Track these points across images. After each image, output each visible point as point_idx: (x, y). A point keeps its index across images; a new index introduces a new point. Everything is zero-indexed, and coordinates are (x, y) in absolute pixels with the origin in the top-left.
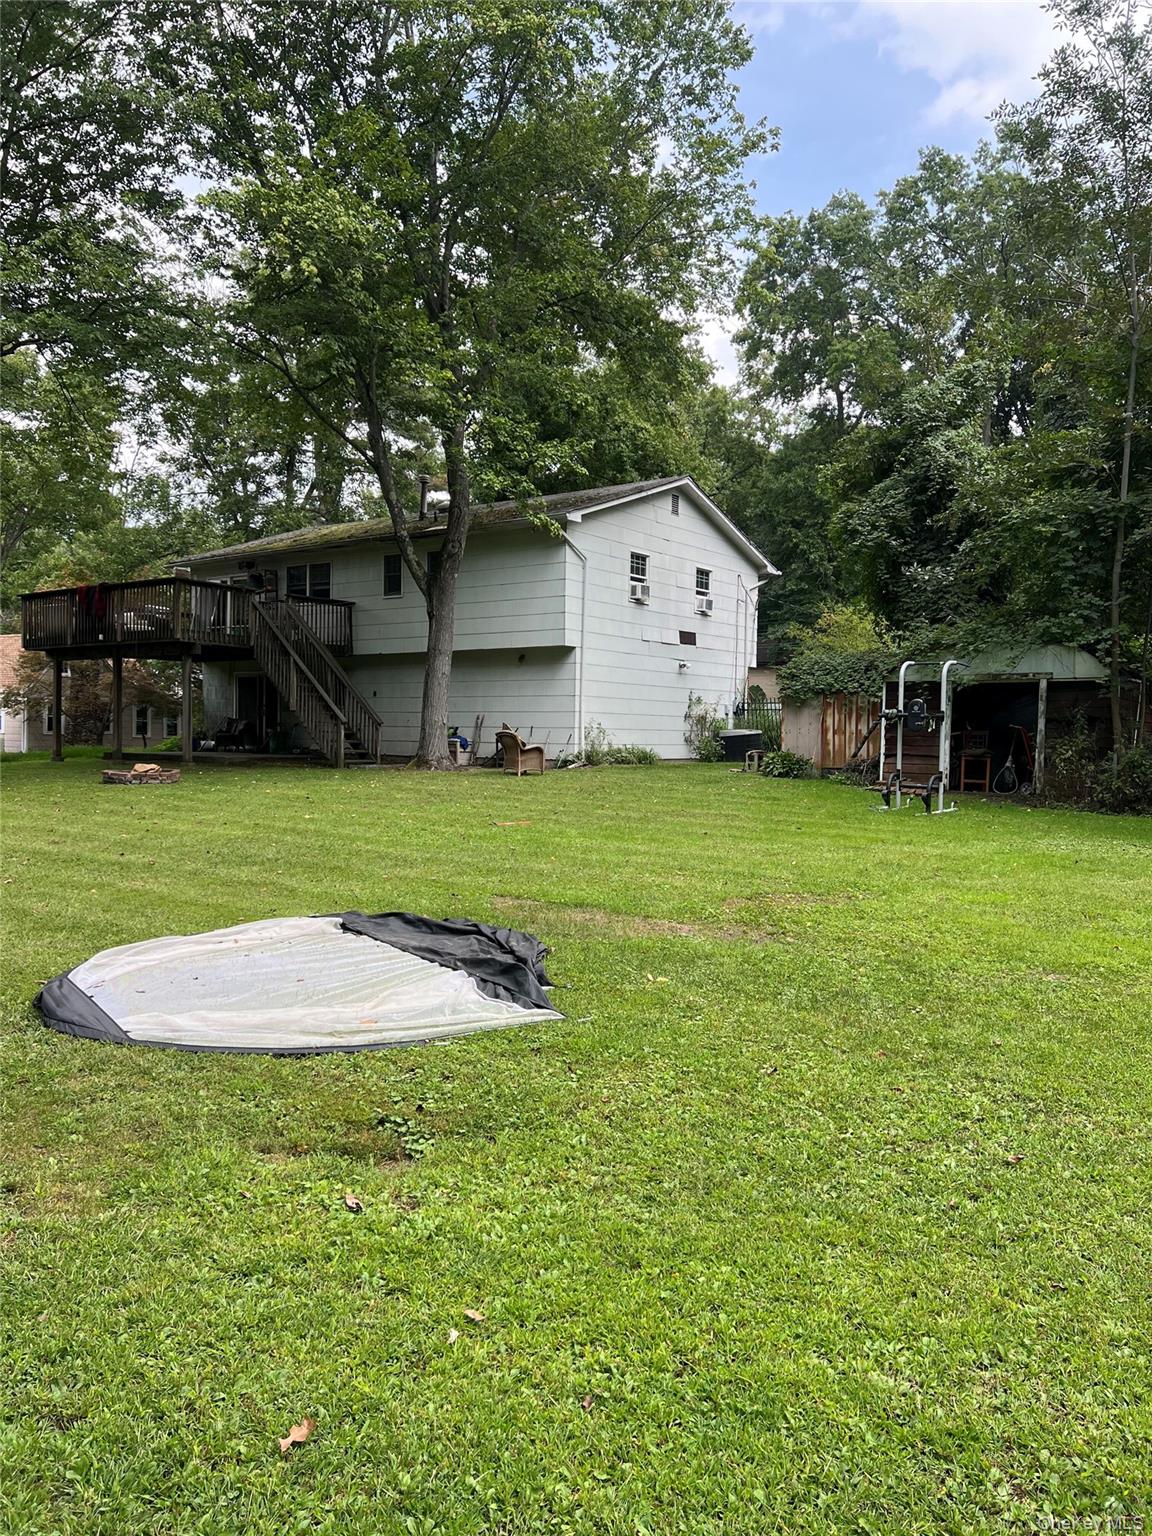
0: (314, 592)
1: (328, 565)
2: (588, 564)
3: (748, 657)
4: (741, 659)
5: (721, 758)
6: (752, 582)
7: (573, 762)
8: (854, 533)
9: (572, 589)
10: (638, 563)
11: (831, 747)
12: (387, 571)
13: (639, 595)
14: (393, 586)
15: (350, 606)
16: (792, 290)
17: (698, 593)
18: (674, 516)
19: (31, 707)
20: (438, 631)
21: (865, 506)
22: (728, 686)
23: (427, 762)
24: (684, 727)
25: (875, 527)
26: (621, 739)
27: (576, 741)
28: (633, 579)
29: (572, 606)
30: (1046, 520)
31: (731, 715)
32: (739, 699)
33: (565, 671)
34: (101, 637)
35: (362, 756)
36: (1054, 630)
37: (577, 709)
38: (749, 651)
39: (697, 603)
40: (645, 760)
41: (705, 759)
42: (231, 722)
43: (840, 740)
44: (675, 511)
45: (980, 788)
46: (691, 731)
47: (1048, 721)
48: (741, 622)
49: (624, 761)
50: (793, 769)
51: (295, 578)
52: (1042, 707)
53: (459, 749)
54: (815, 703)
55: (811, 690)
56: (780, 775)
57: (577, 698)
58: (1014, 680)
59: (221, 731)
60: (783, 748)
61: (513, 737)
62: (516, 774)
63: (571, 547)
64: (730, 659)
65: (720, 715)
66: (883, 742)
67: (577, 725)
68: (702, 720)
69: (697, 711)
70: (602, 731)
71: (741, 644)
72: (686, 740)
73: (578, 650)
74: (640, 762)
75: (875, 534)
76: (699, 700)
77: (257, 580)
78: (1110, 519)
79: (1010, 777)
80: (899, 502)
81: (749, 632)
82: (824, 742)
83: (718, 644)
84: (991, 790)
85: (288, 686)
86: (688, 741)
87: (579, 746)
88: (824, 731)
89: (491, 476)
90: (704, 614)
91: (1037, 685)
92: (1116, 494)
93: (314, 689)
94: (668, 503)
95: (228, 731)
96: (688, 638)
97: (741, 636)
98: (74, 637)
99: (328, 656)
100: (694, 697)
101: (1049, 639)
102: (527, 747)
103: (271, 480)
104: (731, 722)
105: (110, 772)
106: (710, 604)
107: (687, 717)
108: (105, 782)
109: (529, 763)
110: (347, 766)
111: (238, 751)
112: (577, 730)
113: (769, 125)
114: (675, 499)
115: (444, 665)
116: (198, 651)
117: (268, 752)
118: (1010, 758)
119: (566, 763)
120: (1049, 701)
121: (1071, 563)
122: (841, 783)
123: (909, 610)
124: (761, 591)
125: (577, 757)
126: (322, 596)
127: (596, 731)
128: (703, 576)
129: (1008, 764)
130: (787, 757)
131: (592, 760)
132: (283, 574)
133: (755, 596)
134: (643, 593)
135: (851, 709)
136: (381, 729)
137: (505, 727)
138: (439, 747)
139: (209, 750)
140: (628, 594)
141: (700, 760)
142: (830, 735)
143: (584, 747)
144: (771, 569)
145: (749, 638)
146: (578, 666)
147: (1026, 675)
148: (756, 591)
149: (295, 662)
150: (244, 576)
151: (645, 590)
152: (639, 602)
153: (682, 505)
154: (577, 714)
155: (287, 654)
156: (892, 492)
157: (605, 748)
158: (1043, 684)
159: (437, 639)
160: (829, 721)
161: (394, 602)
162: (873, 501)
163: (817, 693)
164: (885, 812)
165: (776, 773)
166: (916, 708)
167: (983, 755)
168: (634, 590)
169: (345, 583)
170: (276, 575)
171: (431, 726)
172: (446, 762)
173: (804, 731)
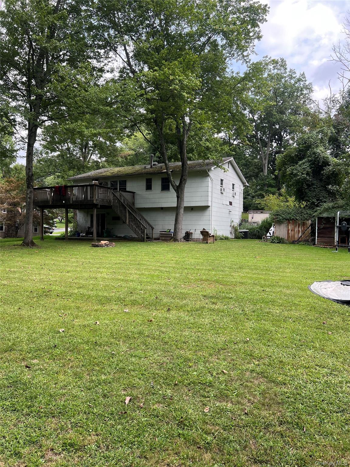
0: (120, 189)
1: (126, 181)
2: (214, 182)
5: (243, 238)
6: (242, 187)
9: (210, 189)
10: (222, 182)
11: (290, 235)
12: (147, 183)
14: (149, 187)
15: (134, 193)
17: (233, 190)
18: (229, 169)
24: (230, 229)
25: (303, 174)
28: (221, 186)
29: (210, 194)
32: (240, 221)
33: (207, 213)
34: (64, 202)
39: (232, 193)
40: (227, 238)
41: (237, 237)
43: (293, 233)
44: (229, 167)
46: (232, 230)
48: (240, 199)
49: (222, 239)
51: (113, 184)
54: (286, 222)
57: (210, 221)
60: (276, 235)
61: (207, 232)
63: (210, 177)
66: (317, 233)
68: (233, 227)
69: (232, 224)
72: (230, 233)
73: (211, 207)
80: (308, 167)
82: (288, 233)
83: (236, 205)
88: (288, 230)
90: (234, 197)
93: (135, 218)
94: (227, 165)
95: (89, 231)
96: (231, 203)
100: (232, 220)
102: (211, 235)
106: (235, 194)
107: (230, 226)
114: (229, 164)
115: (182, 211)
122: (303, 244)
126: (124, 190)
128: (233, 185)
130: (278, 238)
135: (296, 224)
136: (154, 230)
137: (204, 229)
139: (84, 236)
140: (220, 191)
142: (290, 232)
144: (247, 184)
146: (211, 211)
148: (243, 190)
149: (128, 210)
151: (223, 190)
152: (222, 193)
154: (210, 225)
155: (126, 208)
160: (290, 228)
161: (149, 192)
163: (286, 220)
166: (344, 224)
167: (345, 237)
168: (221, 189)
169: (130, 186)
170: (107, 183)
171: (178, 229)
172: (182, 240)
173: (282, 230)
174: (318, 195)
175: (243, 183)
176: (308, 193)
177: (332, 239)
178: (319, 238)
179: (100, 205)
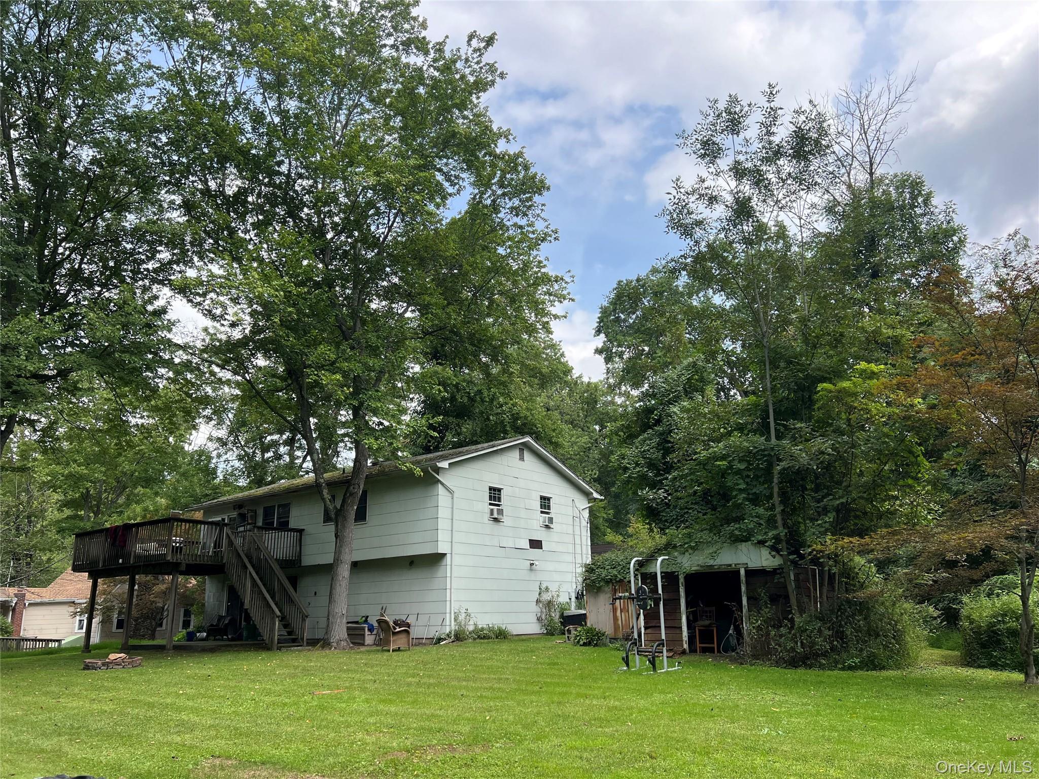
0: (279, 523)
1: (290, 504)
2: (455, 495)
3: (584, 556)
4: (578, 557)
6: (583, 504)
7: (445, 639)
8: (625, 469)
9: (443, 512)
10: (495, 494)
11: (620, 622)
13: (495, 515)
15: (301, 531)
16: (631, 321)
17: (542, 512)
18: (521, 462)
19: (104, 613)
20: (341, 546)
21: (630, 452)
22: (570, 578)
23: (329, 644)
24: (535, 609)
25: (637, 465)
26: (484, 620)
27: (448, 623)
28: (491, 504)
29: (443, 524)
30: (723, 458)
31: (573, 599)
32: (579, 587)
33: (440, 571)
34: (121, 561)
35: (294, 641)
36: (737, 533)
37: (448, 599)
38: (584, 552)
39: (541, 520)
40: (501, 635)
41: (550, 633)
42: (221, 618)
44: (522, 458)
45: (711, 650)
46: (541, 612)
47: (749, 599)
48: (577, 532)
49: (485, 637)
50: (594, 639)
51: (268, 512)
52: (743, 588)
53: (367, 633)
54: (606, 589)
55: (603, 579)
56: (585, 644)
57: (448, 591)
58: (723, 569)
59: (212, 625)
60: (589, 625)
62: (389, 651)
63: (443, 484)
64: (570, 558)
65: (563, 599)
66: (642, 618)
67: (448, 611)
68: (549, 604)
69: (546, 597)
70: (468, 615)
71: (578, 547)
72: (538, 619)
73: (448, 556)
74: (497, 637)
75: (638, 469)
76: (547, 589)
77: (243, 517)
78: (765, 456)
79: (733, 642)
81: (584, 538)
82: (615, 618)
83: (560, 548)
84: (719, 651)
85: (245, 591)
86: (539, 619)
87: (450, 627)
88: (615, 610)
89: (372, 440)
90: (547, 527)
91: (738, 572)
92: (768, 439)
93: (261, 592)
94: (516, 454)
95: (217, 625)
96: (536, 544)
97: (578, 541)
98: (104, 562)
99: (276, 567)
100: (543, 587)
101: (737, 540)
102: (397, 630)
103: (283, 450)
104: (573, 605)
105: (87, 661)
106: (551, 520)
107: (538, 601)
108: (84, 669)
109: (399, 642)
110: (279, 649)
111: (223, 640)
112: (448, 615)
113: (552, 227)
114: (521, 451)
115: (344, 571)
116: (183, 568)
117: (242, 640)
118: (732, 627)
119: (440, 640)
120: (747, 583)
121: (743, 486)
123: (666, 521)
124: (591, 510)
125: (448, 635)
126: (284, 526)
127: (464, 615)
128: (545, 502)
129: (731, 632)
130: (590, 631)
131: (459, 637)
132: (260, 512)
133: (586, 514)
134: (498, 514)
136: (307, 620)
138: (340, 632)
140: (488, 515)
141: (547, 634)
142: (619, 614)
143: (454, 627)
144: (596, 495)
145: (584, 542)
146: (448, 567)
147: (730, 565)
148: (587, 511)
149: (250, 572)
150: (234, 514)
151: (500, 512)
152: (496, 520)
153: (527, 455)
154: (448, 603)
155: (246, 568)
156: (648, 442)
157: (471, 628)
158: (742, 572)
159: (340, 552)
160: (617, 602)
161: (329, 527)
162: (637, 448)
163: (608, 582)
164: (625, 671)
165: (581, 643)
167: (710, 625)
168: (492, 511)
169: (300, 517)
170: (256, 513)
171: (333, 616)
172: (343, 643)
173: (601, 610)
174: (682, 516)
175: (587, 494)
176: (662, 511)
177: (678, 631)
178: (649, 631)
179: (187, 565)
